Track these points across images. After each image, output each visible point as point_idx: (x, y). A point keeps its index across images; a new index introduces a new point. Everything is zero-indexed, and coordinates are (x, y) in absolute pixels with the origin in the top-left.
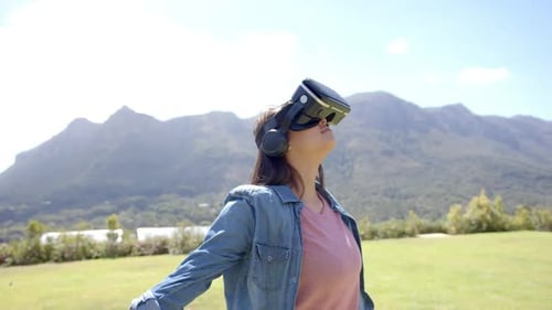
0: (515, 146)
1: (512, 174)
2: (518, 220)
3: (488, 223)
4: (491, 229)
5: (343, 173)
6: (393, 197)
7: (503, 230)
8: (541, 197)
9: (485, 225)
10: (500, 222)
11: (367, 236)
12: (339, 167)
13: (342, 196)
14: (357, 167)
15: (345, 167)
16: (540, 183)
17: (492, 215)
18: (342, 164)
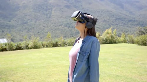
0: (122, 7)
1: (119, 19)
2: (121, 39)
3: (110, 40)
4: (111, 42)
5: (47, 15)
6: (69, 27)
7: (116, 43)
8: (129, 29)
9: (109, 41)
10: (114, 40)
11: (62, 45)
12: (45, 12)
13: (46, 26)
14: (53, 12)
15: (47, 12)
16: (130, 23)
17: (112, 37)
18: (46, 10)
